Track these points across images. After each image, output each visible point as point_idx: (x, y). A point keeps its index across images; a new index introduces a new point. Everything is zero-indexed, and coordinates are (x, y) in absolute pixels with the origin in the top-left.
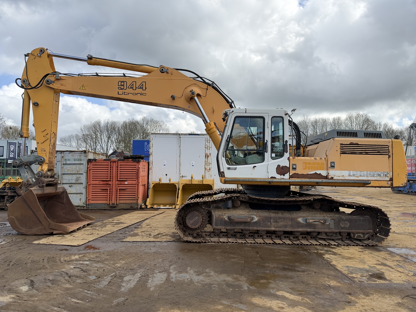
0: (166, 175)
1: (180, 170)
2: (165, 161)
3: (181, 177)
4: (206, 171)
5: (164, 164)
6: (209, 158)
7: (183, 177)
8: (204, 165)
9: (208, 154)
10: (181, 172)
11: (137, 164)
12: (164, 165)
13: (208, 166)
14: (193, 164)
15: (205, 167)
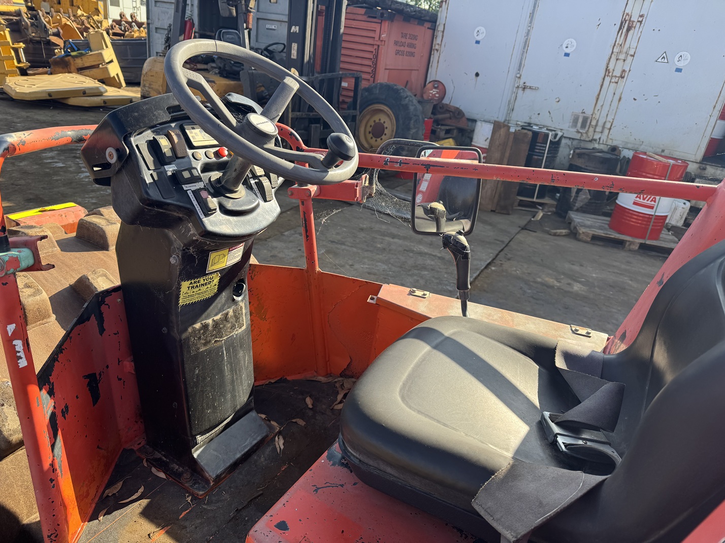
0: (477, 75)
1: (521, 64)
2: (482, 29)
3: (518, 87)
4: (607, 79)
5: (478, 38)
6: (631, 32)
7: (524, 88)
8: (608, 57)
9: (635, 18)
10: (524, 72)
11: (376, 27)
12: (478, 42)
13: (620, 63)
14: (567, 51)
15: (608, 64)
